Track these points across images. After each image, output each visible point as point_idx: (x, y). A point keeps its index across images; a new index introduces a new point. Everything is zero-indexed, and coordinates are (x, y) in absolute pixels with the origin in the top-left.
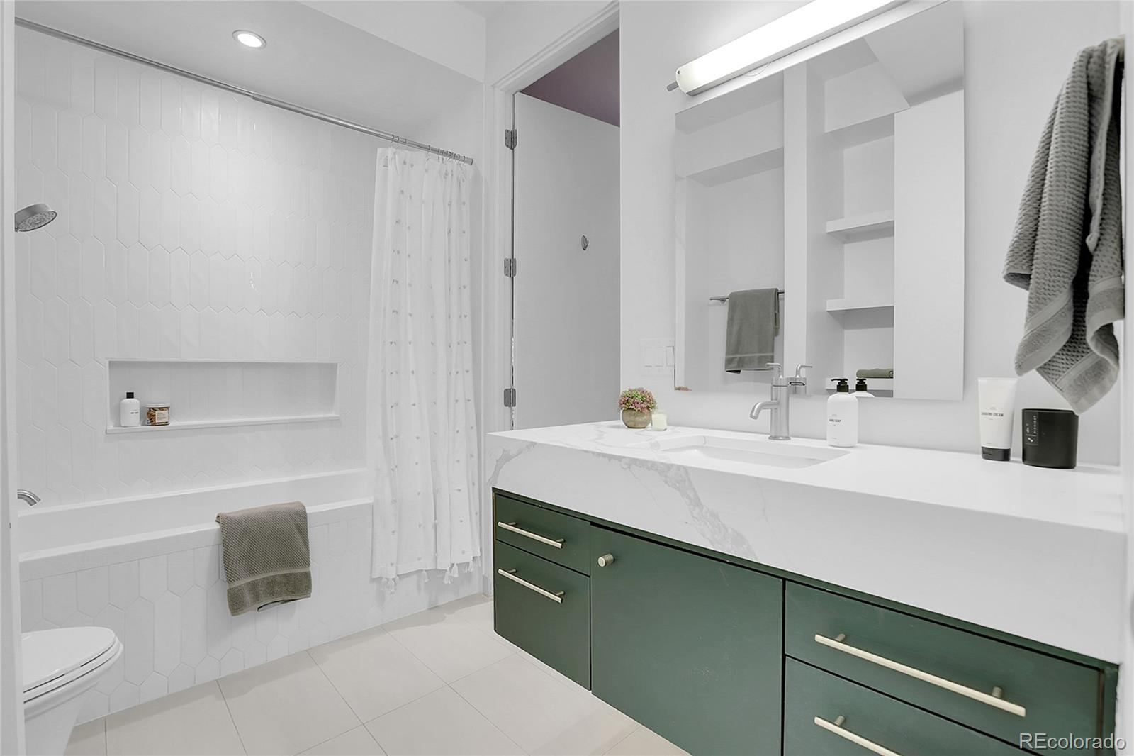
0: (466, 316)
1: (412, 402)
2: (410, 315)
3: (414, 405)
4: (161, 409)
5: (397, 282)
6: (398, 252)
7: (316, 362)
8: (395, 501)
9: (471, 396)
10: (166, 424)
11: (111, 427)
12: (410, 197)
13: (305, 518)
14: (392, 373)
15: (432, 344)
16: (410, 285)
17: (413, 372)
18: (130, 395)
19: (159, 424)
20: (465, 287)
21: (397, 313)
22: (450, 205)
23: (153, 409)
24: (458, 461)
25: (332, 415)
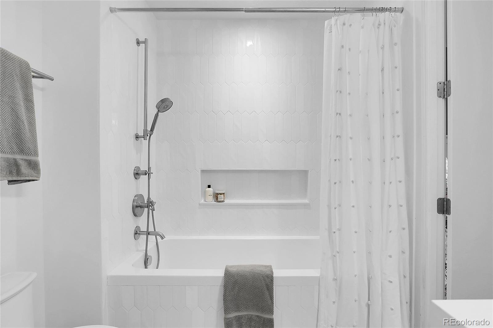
0: (398, 136)
1: (352, 205)
2: (351, 138)
3: (353, 207)
4: (221, 194)
5: (340, 114)
6: (341, 92)
7: (296, 169)
8: (336, 280)
9: (403, 202)
10: (223, 201)
11: (202, 201)
12: (350, 49)
13: (272, 280)
14: (335, 183)
15: (369, 160)
16: (350, 115)
17: (353, 182)
18: (209, 186)
19: (220, 202)
20: (397, 112)
21: (340, 137)
22: (383, 48)
23: (217, 193)
24: (390, 256)
25: (306, 201)
